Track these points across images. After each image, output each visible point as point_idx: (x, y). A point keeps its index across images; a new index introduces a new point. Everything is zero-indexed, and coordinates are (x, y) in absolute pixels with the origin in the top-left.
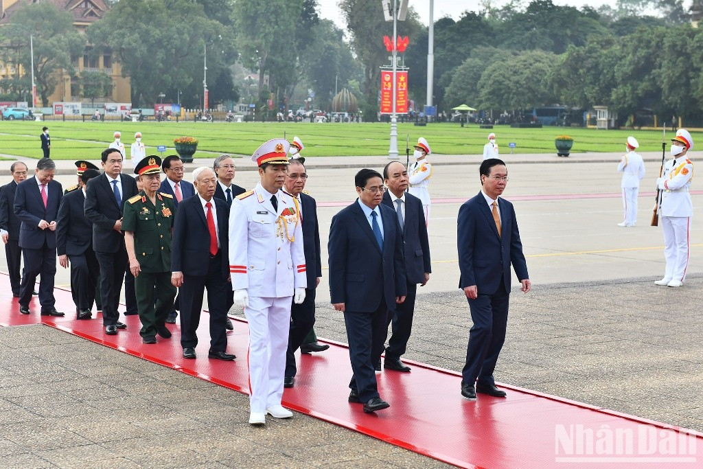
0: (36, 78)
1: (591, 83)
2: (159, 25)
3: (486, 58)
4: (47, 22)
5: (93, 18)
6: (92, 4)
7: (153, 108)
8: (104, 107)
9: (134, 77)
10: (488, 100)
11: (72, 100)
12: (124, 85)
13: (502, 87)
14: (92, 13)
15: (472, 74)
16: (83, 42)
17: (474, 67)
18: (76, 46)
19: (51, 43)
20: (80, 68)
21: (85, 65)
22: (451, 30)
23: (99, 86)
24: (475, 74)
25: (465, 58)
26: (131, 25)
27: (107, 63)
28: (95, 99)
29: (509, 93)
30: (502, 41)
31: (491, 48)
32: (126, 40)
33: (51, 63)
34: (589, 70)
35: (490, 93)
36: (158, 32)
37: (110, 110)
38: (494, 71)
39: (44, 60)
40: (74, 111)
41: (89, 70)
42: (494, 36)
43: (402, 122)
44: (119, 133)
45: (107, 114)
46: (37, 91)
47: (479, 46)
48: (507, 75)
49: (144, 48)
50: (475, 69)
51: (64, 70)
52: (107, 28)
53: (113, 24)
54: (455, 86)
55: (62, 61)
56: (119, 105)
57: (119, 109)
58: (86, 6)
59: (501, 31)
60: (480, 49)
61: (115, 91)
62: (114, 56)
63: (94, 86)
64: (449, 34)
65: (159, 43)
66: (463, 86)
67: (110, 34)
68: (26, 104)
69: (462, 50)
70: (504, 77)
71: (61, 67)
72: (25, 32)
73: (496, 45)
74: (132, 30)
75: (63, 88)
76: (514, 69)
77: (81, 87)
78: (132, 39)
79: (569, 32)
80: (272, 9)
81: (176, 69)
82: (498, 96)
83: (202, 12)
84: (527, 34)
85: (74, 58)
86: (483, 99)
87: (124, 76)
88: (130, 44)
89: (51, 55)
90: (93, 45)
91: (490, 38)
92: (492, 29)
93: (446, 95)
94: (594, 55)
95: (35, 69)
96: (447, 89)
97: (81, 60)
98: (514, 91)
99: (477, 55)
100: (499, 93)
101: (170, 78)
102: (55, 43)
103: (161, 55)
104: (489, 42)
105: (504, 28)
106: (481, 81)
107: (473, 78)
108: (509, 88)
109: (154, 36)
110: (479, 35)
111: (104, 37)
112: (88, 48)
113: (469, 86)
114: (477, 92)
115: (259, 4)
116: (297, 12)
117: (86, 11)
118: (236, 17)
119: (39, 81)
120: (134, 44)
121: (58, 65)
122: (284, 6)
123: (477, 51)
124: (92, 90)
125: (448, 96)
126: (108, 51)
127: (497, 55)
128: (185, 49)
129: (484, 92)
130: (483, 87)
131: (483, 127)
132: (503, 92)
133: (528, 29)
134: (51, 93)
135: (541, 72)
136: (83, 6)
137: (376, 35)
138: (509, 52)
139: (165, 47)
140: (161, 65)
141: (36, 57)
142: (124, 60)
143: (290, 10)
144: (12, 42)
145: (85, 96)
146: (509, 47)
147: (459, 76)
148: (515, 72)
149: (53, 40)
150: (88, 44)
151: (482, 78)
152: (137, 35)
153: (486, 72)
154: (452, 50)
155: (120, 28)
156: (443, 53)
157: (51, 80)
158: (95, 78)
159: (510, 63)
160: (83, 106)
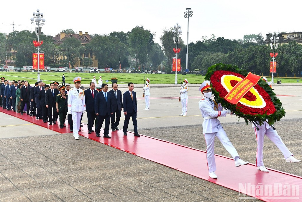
1: (235, 63)
2: (106, 44)
3: (204, 55)
4: (73, 43)
5: (87, 42)
6: (87, 38)
7: (104, 69)
8: (90, 69)
9: (99, 60)
10: (204, 67)
11: (81, 66)
12: (96, 62)
13: (208, 63)
14: (87, 41)
16: (84, 49)
17: (200, 57)
18: (82, 50)
19: (75, 50)
20: (83, 57)
21: (85, 56)
22: (194, 46)
23: (89, 62)
24: (200, 60)
25: (197, 55)
26: (98, 44)
27: (91, 56)
28: (87, 66)
30: (209, 50)
33: (75, 55)
34: (235, 59)
35: (205, 65)
36: (106, 46)
38: (206, 59)
39: (73, 54)
41: (86, 58)
42: (207, 48)
43: (179, 74)
44: (95, 76)
45: (91, 71)
46: (70, 64)
47: (202, 51)
49: (102, 51)
51: (78, 58)
52: (91, 45)
53: (93, 44)
54: (195, 63)
55: (78, 55)
58: (85, 38)
59: (209, 47)
60: (202, 52)
61: (93, 64)
62: (93, 53)
63: (87, 62)
65: (107, 49)
66: (197, 63)
67: (92, 47)
68: (67, 67)
69: (196, 52)
70: (209, 60)
71: (77, 57)
72: (67, 46)
73: (207, 51)
74: (99, 46)
75: (78, 63)
77: (83, 63)
78: (98, 48)
79: (229, 47)
80: (140, 40)
81: (111, 57)
83: (119, 41)
84: (216, 48)
85: (81, 54)
87: (96, 60)
89: (75, 53)
92: (206, 46)
94: (237, 54)
95: (70, 57)
96: (192, 64)
97: (83, 55)
99: (201, 54)
100: (207, 65)
101: (110, 60)
102: (76, 49)
103: (107, 53)
104: (205, 50)
108: (211, 64)
109: (105, 48)
110: (202, 48)
111: (90, 48)
112: (86, 51)
113: (199, 63)
114: (201, 65)
115: (136, 38)
116: (147, 41)
117: (85, 40)
118: (129, 42)
119: (71, 61)
120: (99, 50)
122: (144, 39)
124: (87, 64)
125: (192, 66)
126: (91, 52)
127: (207, 54)
128: (114, 52)
129: (203, 65)
130: (203, 63)
131: (203, 76)
133: (216, 46)
134: (74, 64)
135: (220, 59)
136: (84, 38)
137: (171, 48)
139: (108, 51)
140: (107, 56)
141: (70, 54)
142: (96, 55)
144: (63, 49)
145: (85, 65)
146: (211, 52)
147: (196, 60)
148: (213, 59)
149: (75, 48)
150: (85, 50)
151: (203, 61)
153: (204, 59)
154: (194, 52)
155: (95, 45)
157: (74, 60)
158: (88, 60)
159: (211, 56)
160: (84, 68)
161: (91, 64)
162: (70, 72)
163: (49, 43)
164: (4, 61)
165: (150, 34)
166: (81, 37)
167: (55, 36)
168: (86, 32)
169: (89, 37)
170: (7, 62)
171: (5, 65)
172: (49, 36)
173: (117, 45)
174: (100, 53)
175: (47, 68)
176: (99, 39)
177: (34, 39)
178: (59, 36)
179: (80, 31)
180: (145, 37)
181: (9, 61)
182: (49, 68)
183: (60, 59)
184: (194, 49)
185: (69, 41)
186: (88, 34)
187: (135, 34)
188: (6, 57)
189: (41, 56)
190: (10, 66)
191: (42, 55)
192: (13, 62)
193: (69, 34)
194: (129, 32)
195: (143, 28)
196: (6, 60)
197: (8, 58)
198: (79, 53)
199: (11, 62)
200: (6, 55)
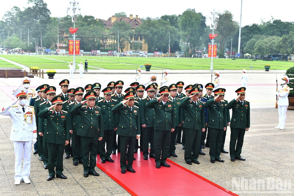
0: (119, 44)
1: (290, 47)
2: (156, 28)
3: (257, 39)
4: (123, 27)
5: (137, 26)
6: (137, 22)
7: (154, 53)
9: (149, 44)
10: (257, 52)
11: (130, 50)
12: (145, 46)
13: (261, 48)
14: (137, 24)
15: (252, 43)
16: (133, 33)
17: (253, 41)
18: (131, 34)
19: (124, 33)
20: (133, 41)
21: (134, 40)
22: (247, 29)
23: (138, 46)
24: (253, 43)
25: (251, 39)
26: (147, 28)
27: (141, 39)
28: (136, 50)
29: (264, 50)
30: (264, 33)
31: (260, 35)
32: (146, 32)
33: (124, 39)
34: (289, 43)
35: (257, 50)
36: (155, 30)
37: (141, 54)
38: (259, 43)
39: (122, 38)
40: (130, 54)
41: (135, 41)
42: (261, 31)
43: (229, 58)
46: (119, 47)
47: (256, 35)
48: (263, 44)
49: (151, 35)
50: (253, 42)
51: (128, 41)
52: (141, 29)
53: (142, 28)
54: (247, 47)
56: (143, 52)
57: (143, 53)
58: (135, 22)
59: (264, 30)
60: (256, 36)
61: (143, 48)
62: (143, 37)
63: (136, 46)
64: (246, 31)
65: (156, 33)
66: (250, 47)
67: (142, 31)
68: (116, 51)
69: (250, 36)
70: (262, 45)
72: (116, 30)
73: (261, 34)
74: (148, 29)
75: (128, 47)
76: (265, 42)
77: (133, 47)
78: (147, 32)
79: (286, 30)
80: (191, 23)
81: (160, 41)
82: (260, 51)
83: (169, 24)
84: (272, 31)
85: (131, 38)
86: (255, 51)
87: (145, 43)
88: (147, 34)
89: (124, 37)
90: (137, 34)
91: (260, 32)
92: (261, 29)
93: (244, 50)
94: (291, 38)
95: (119, 41)
96: (244, 48)
97: (133, 38)
98: (265, 49)
99: (254, 37)
100: (260, 50)
101: (159, 44)
102: (125, 33)
103: (156, 37)
104: (259, 33)
105: (265, 29)
106: (255, 46)
107: (253, 45)
108: (264, 48)
109: (154, 31)
110: (257, 31)
111: (140, 31)
112: (135, 35)
113: (251, 47)
114: (254, 49)
115: (187, 21)
116: (199, 24)
117: (135, 24)
118: (179, 25)
119: (121, 45)
120: (148, 34)
121: (126, 40)
122: (194, 22)
123: (255, 36)
124: (136, 48)
125: (245, 50)
126: (141, 36)
127: (261, 37)
128: (163, 35)
129: (256, 49)
130: (255, 48)
131: (253, 61)
132: (262, 49)
133: (272, 29)
134: (124, 48)
135: (274, 43)
136: (134, 22)
137: (223, 31)
138: (265, 36)
139: (157, 35)
140: (156, 40)
141: (120, 37)
142: (145, 38)
143: (196, 23)
144: (113, 33)
146: (266, 35)
147: (248, 44)
148: (266, 43)
149: (124, 32)
150: (135, 34)
151: (255, 45)
152: (149, 31)
153: (256, 43)
154: (247, 36)
155: (144, 29)
156: (244, 37)
157: (124, 44)
158: (137, 44)
159: (265, 40)
160: (133, 52)
161: (141, 48)
162: (118, 56)
163: (99, 27)
164: (56, 45)
165: (202, 16)
166: (132, 20)
167: (107, 20)
168: (137, 16)
169: (140, 21)
170: (60, 46)
171: (57, 49)
172: (100, 20)
173: (167, 28)
174: (149, 37)
175: (96, 52)
176: (149, 23)
177: (85, 23)
178: (110, 19)
179: (130, 15)
180: (196, 20)
181: (61, 45)
182: (99, 51)
183: (111, 43)
184: (247, 32)
185: (119, 25)
186: (138, 17)
187: (185, 17)
188: (58, 41)
190: (62, 50)
191: (78, 41)
192: (65, 46)
193: (120, 17)
194: (180, 16)
195: (194, 10)
196: (58, 44)
197: (60, 42)
198: (128, 36)
199: (63, 46)
200: (58, 39)
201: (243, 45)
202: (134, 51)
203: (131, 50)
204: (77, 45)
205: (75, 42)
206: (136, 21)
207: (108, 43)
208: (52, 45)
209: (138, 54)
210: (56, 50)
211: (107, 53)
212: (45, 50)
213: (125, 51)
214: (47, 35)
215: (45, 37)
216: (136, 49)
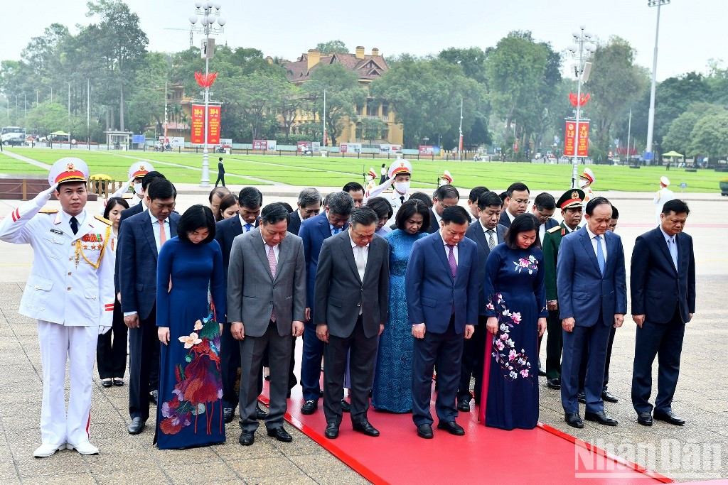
0: (327, 123)
2: (425, 82)
3: (700, 113)
4: (338, 79)
5: (376, 76)
6: (376, 65)
7: (418, 149)
8: (379, 147)
9: (404, 122)
10: (698, 148)
11: (356, 141)
12: (397, 131)
13: (711, 137)
14: (375, 72)
15: (686, 125)
16: (365, 95)
17: (689, 119)
18: (360, 98)
19: (340, 96)
20: (363, 116)
21: (368, 114)
22: (673, 88)
23: (377, 130)
24: (689, 125)
25: (681, 113)
26: (403, 82)
27: (385, 112)
28: (372, 141)
29: (717, 142)
30: (718, 98)
31: (706, 104)
32: (399, 94)
33: (339, 111)
35: (700, 142)
36: (424, 87)
37: (384, 150)
38: (705, 123)
39: (335, 109)
40: (355, 150)
41: (370, 118)
42: (711, 93)
43: (623, 164)
45: (381, 153)
46: (328, 133)
47: (696, 102)
48: (716, 127)
49: (413, 101)
50: (690, 121)
51: (350, 118)
52: (384, 84)
53: (389, 81)
54: (672, 136)
56: (391, 146)
57: (391, 149)
58: (371, 66)
59: (718, 89)
60: (697, 105)
61: (390, 135)
62: (390, 107)
63: (372, 130)
64: (670, 91)
65: (425, 97)
66: (678, 136)
67: (387, 89)
68: (319, 143)
69: (681, 105)
70: (713, 128)
71: (347, 115)
72: (320, 87)
73: (712, 101)
74: (404, 86)
75: (350, 131)
76: (723, 122)
77: (363, 132)
78: (402, 93)
80: (520, 69)
81: (437, 118)
82: (707, 145)
83: (462, 72)
85: (359, 109)
86: (694, 147)
87: (396, 123)
88: (401, 97)
89: (340, 106)
90: (374, 97)
91: (707, 95)
92: (710, 87)
93: (663, 143)
95: (327, 116)
96: (665, 138)
97: (365, 109)
98: (721, 141)
99: (692, 109)
100: (708, 142)
101: (432, 125)
102: (343, 95)
103: (425, 106)
104: (706, 98)
105: (720, 87)
106: (693, 132)
107: (687, 129)
108: (717, 138)
109: (420, 91)
110: (698, 93)
111: (382, 91)
112: (369, 100)
113: (683, 136)
114: (690, 141)
115: (509, 66)
116: (541, 72)
117: (370, 70)
118: (488, 74)
119: (331, 126)
120: (405, 97)
121: (344, 113)
122: (529, 67)
123: (693, 106)
124: (372, 134)
125: (665, 144)
126: (385, 103)
127: (710, 110)
128: (446, 102)
129: (696, 140)
130: (694, 137)
131: (688, 171)
132: (712, 140)
134: (338, 136)
136: (368, 66)
137: (607, 92)
138: (721, 107)
139: (429, 100)
140: (425, 114)
141: (328, 107)
142: (396, 110)
143: (534, 70)
144: (310, 95)
145: (366, 138)
146: (723, 102)
147: (675, 127)
148: (724, 124)
149: (341, 94)
150: (369, 97)
151: (694, 129)
152: (407, 90)
153: (698, 124)
154: (673, 105)
155: (395, 84)
156: (663, 107)
157: (339, 125)
158: (374, 124)
159: (720, 116)
160: (363, 146)
161: (384, 137)
162: (324, 156)
163: (274, 78)
164: (160, 125)
165: (551, 53)
166: (362, 61)
167: (296, 60)
168: (375, 50)
169: (383, 64)
170: (171, 127)
171: (162, 135)
172: (276, 61)
173: (455, 84)
174: (407, 105)
175: (266, 145)
176: (408, 69)
177: (238, 67)
178: (304, 59)
179: (358, 48)
180: (535, 61)
181: (173, 126)
182: (272, 143)
183: (306, 121)
184: (673, 96)
185: (328, 74)
186: (380, 54)
187: (505, 54)
188: (166, 113)
189: (213, 112)
190: (176, 138)
192: (183, 128)
193: (332, 52)
194: (489, 50)
195: (530, 37)
196: (166, 122)
197: (171, 118)
198: (350, 104)
199: (179, 128)
200: (166, 109)
201: (661, 131)
202: (367, 142)
203: (358, 139)
204: (214, 117)
205: (209, 112)
206: (373, 64)
207: (297, 123)
208: (149, 126)
209: (376, 150)
210: (160, 138)
211: (294, 148)
212: (131, 138)
213: (343, 144)
214: (138, 100)
215: (131, 103)
216: (372, 138)
